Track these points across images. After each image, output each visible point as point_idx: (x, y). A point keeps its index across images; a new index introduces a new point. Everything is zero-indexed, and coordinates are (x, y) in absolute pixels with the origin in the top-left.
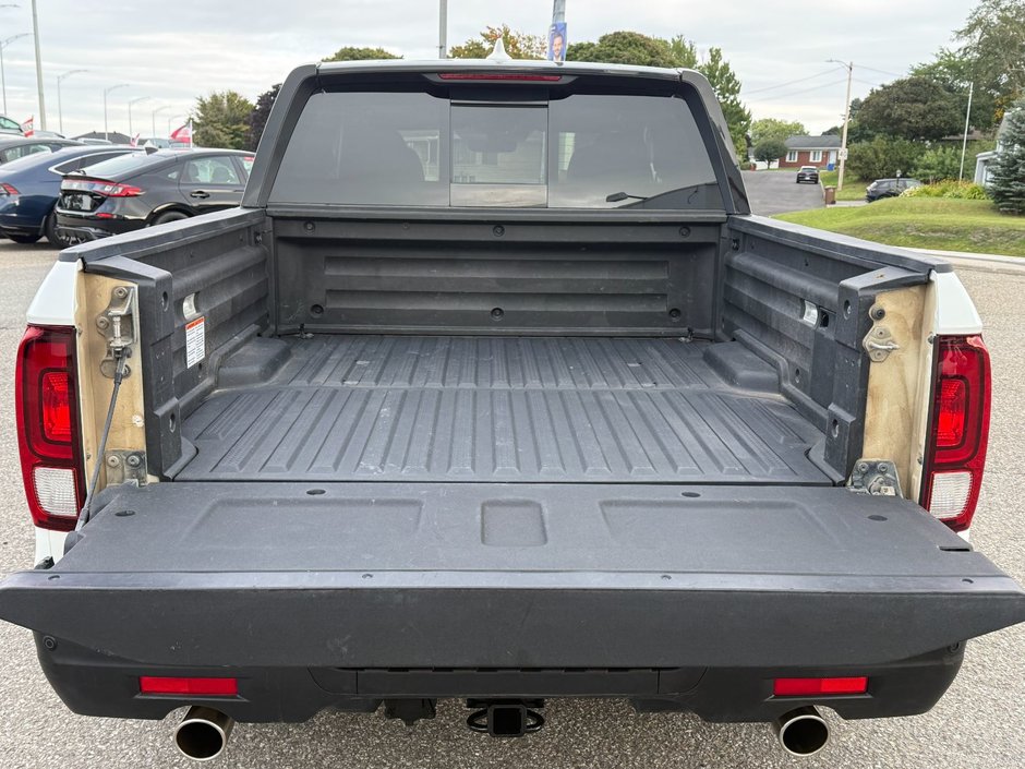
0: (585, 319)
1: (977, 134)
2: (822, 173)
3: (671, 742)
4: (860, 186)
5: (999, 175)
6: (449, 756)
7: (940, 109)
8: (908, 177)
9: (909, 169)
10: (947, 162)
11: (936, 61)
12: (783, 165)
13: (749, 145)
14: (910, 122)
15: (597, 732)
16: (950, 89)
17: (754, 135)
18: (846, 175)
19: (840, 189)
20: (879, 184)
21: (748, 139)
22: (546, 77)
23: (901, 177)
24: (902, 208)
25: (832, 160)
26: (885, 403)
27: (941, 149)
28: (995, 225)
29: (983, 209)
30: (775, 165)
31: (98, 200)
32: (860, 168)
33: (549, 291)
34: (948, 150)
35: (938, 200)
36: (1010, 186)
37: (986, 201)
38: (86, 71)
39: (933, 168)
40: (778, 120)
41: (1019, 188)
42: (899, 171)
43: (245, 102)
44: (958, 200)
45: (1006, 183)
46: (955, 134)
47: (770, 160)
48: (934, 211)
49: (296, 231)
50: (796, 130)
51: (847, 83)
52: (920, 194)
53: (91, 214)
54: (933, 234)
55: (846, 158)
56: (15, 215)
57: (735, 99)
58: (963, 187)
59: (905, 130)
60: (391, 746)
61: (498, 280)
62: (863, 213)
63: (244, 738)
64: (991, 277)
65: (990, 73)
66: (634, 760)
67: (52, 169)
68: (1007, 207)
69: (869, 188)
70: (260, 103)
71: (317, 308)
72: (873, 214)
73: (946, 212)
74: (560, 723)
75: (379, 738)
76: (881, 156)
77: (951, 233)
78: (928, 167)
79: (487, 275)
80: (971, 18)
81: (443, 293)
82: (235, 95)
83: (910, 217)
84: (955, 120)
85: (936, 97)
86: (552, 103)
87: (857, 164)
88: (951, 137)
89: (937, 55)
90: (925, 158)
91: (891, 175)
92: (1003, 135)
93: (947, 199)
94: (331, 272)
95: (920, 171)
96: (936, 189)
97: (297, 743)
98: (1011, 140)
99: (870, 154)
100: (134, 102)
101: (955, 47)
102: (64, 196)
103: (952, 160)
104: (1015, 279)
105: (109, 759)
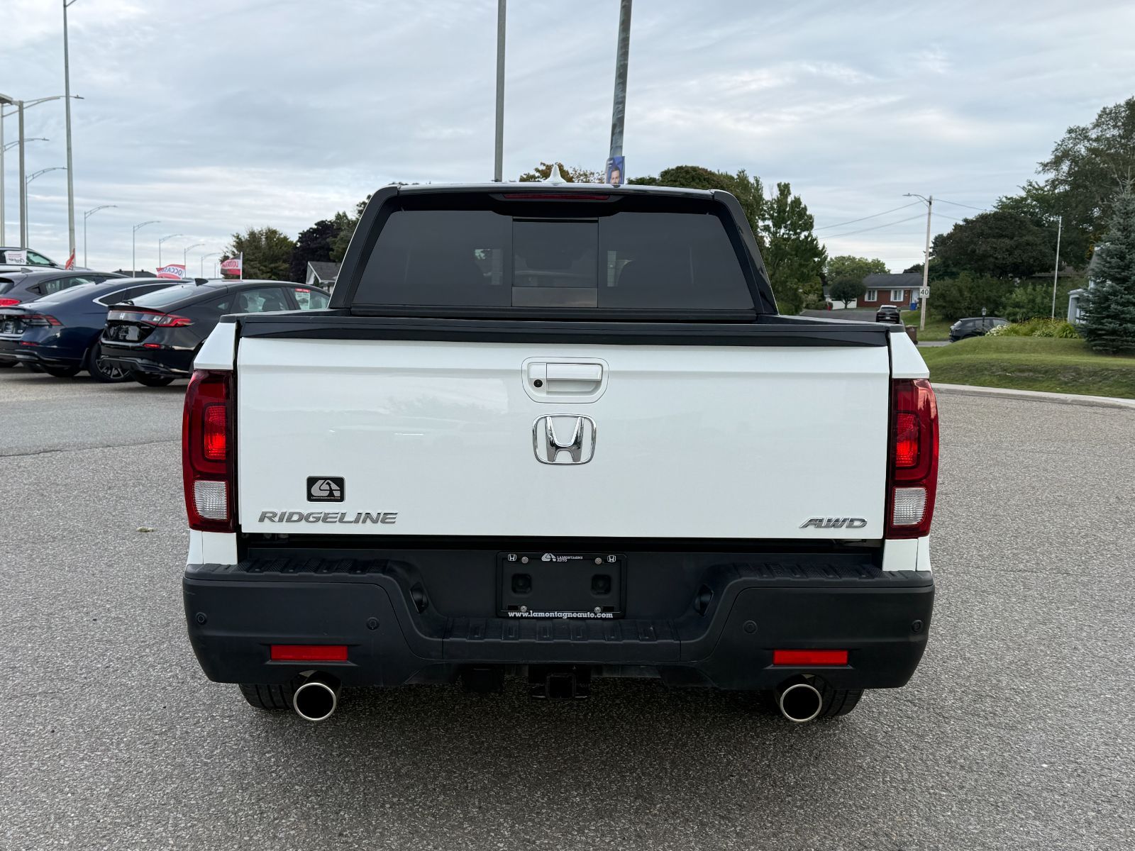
1: (1069, 270)
2: (904, 312)
3: (705, 760)
4: (944, 326)
5: (1090, 312)
6: (510, 767)
7: (1028, 244)
8: (996, 316)
9: (997, 308)
10: (1038, 300)
11: (1023, 194)
12: (861, 304)
13: (825, 283)
14: (996, 258)
15: (640, 753)
16: (1038, 223)
17: (830, 272)
18: (929, 315)
19: (922, 329)
20: (964, 324)
21: (822, 276)
23: (987, 316)
24: (987, 348)
25: (915, 299)
27: (1030, 287)
28: (1085, 365)
29: (1075, 349)
30: (853, 305)
31: (146, 330)
32: (944, 307)
34: (1038, 288)
35: (1028, 339)
36: (1102, 324)
37: (1078, 340)
38: (115, 206)
39: (1023, 307)
40: (858, 257)
41: (1112, 325)
42: (984, 309)
43: (285, 239)
44: (1048, 339)
45: (1099, 321)
46: (1047, 270)
47: (848, 299)
48: (1022, 349)
50: (878, 267)
51: (927, 217)
52: (1008, 333)
53: (138, 344)
54: (1019, 374)
55: (928, 296)
56: (55, 347)
57: (810, 235)
58: (1055, 326)
59: (991, 267)
60: (460, 761)
62: (944, 352)
63: (331, 754)
64: (1065, 407)
65: (1080, 206)
66: (672, 771)
67: (96, 301)
68: (1100, 345)
69: (952, 327)
70: (300, 240)
72: (956, 354)
73: (1035, 351)
74: (608, 747)
75: (449, 755)
76: (966, 294)
77: (1040, 372)
78: (1017, 305)
80: (1057, 150)
82: (274, 232)
83: (995, 356)
84: (1044, 255)
85: (1024, 232)
86: (601, 219)
87: (941, 302)
88: (1043, 274)
89: (1024, 188)
90: (1014, 295)
91: (977, 314)
92: (1093, 270)
93: (1036, 338)
95: (1009, 310)
96: (1025, 328)
97: (378, 758)
98: (1102, 275)
99: (955, 292)
100: (164, 240)
101: (1042, 179)
102: (110, 327)
103: (1044, 298)
104: (1089, 410)
105: (214, 768)
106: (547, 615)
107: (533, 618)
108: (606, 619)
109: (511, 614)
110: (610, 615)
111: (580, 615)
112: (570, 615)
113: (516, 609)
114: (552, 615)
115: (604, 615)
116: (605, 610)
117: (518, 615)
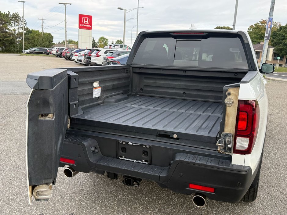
0: (208, 97)
6: (140, 197)
22: (201, 33)
26: (231, 118)
33: (198, 89)
49: (137, 70)
60: (129, 192)
61: (185, 85)
71: (141, 89)
79: (182, 84)
81: (171, 88)
86: (202, 40)
94: (145, 81)
106: (130, 160)
107: (126, 160)
108: (145, 164)
109: (120, 158)
110: (147, 163)
111: (138, 161)
112: (136, 161)
113: (122, 157)
114: (131, 160)
115: (145, 163)
116: (146, 161)
117: (122, 158)
